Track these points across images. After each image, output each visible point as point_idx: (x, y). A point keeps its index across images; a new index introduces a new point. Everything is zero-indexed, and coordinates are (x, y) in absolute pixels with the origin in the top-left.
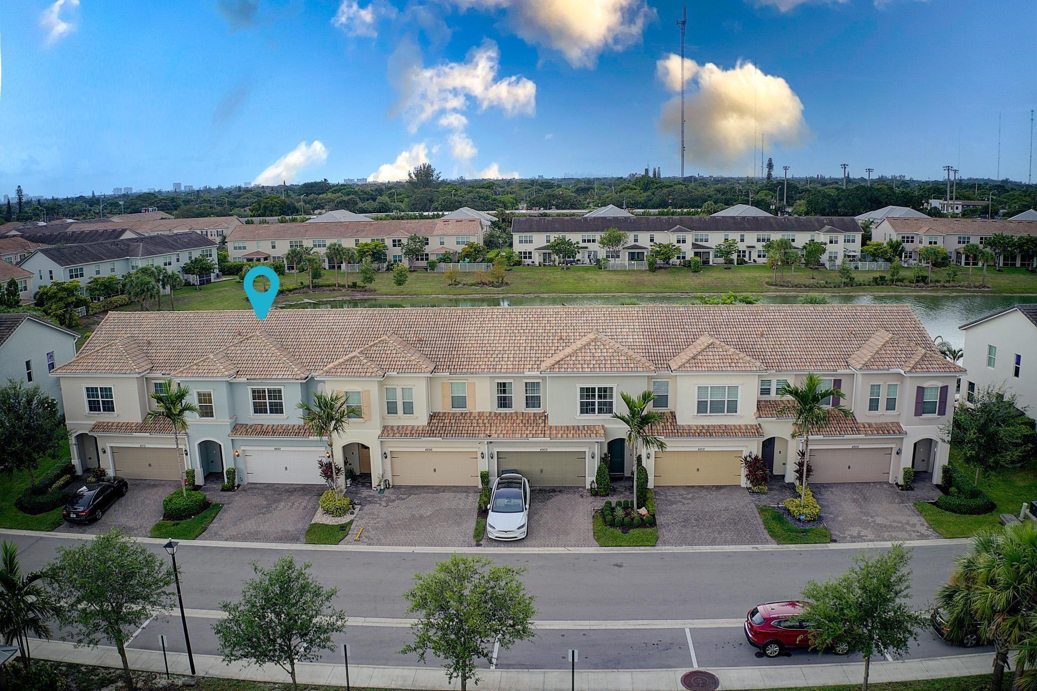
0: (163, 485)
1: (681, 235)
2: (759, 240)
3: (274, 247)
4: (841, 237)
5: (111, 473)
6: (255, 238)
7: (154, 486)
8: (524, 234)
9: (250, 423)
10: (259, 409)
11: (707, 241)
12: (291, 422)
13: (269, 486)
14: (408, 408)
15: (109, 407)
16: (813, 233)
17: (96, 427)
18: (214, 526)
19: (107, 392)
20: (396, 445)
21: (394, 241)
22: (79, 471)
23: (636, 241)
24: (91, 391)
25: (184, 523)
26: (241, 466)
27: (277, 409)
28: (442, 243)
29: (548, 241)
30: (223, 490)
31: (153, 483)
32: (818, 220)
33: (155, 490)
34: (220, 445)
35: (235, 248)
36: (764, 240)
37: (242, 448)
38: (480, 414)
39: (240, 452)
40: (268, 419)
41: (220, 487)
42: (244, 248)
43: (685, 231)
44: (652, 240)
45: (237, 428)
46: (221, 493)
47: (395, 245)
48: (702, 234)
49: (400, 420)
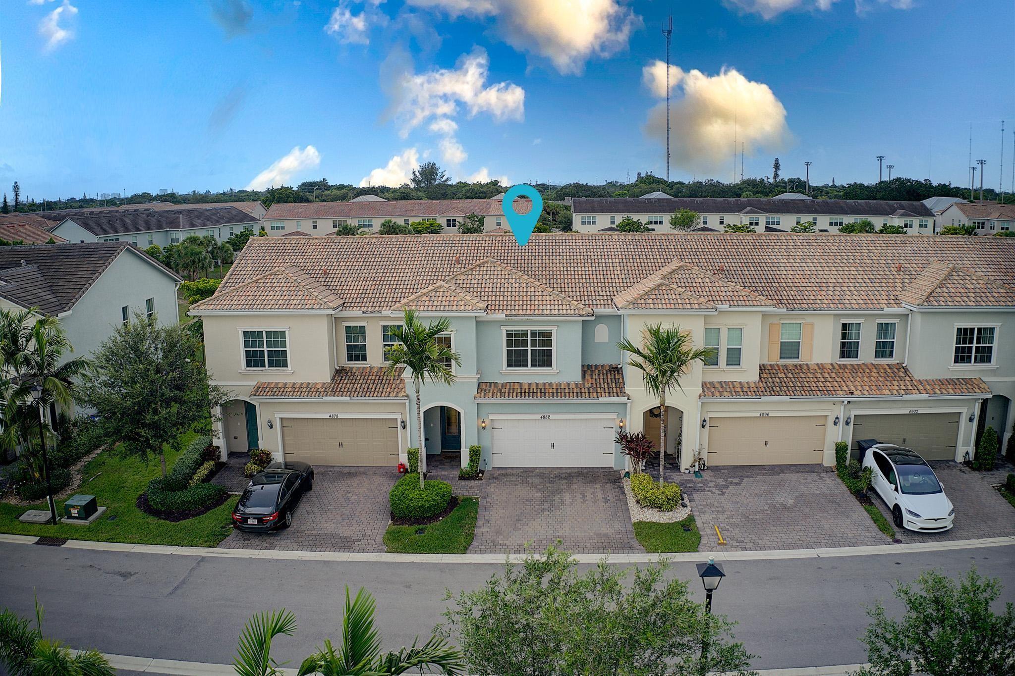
1: (754, 217)
2: (831, 224)
3: (315, 227)
4: (916, 222)
6: (296, 217)
7: (351, 475)
8: (586, 215)
9: (500, 380)
10: (515, 359)
11: (778, 223)
12: (563, 379)
13: (528, 472)
14: (734, 357)
15: (279, 360)
16: (885, 217)
17: (259, 390)
18: (483, 530)
19: (277, 337)
21: (448, 221)
22: (224, 458)
23: (705, 223)
24: (251, 338)
26: (486, 443)
27: (544, 359)
28: (499, 224)
29: (612, 223)
30: (462, 478)
34: (459, 413)
35: (273, 228)
36: (836, 224)
37: (491, 417)
38: (821, 367)
39: (487, 422)
40: (529, 374)
41: (456, 473)
42: (283, 228)
43: (758, 213)
44: (722, 223)
45: (483, 388)
46: (464, 483)
47: (448, 225)
48: (775, 217)
49: (723, 373)
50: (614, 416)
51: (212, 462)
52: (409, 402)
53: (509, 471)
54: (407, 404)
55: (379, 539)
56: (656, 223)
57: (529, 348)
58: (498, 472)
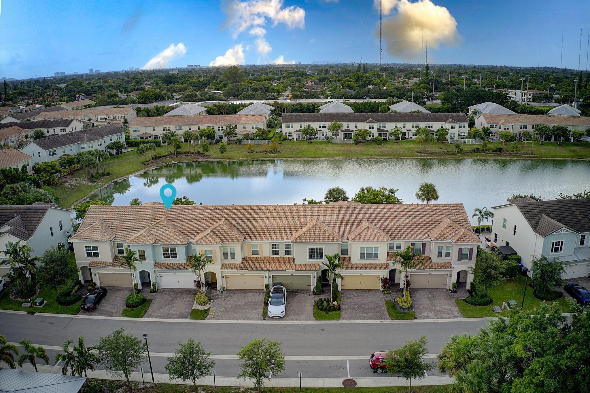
0: (123, 290)
1: (372, 124)
2: (413, 127)
3: (154, 130)
4: (457, 126)
5: (98, 285)
6: (144, 125)
7: (119, 290)
8: (288, 124)
9: (162, 262)
10: (166, 256)
11: (385, 127)
12: (181, 262)
13: (171, 290)
14: (233, 256)
15: (96, 255)
16: (442, 123)
17: (91, 264)
18: (150, 310)
19: (95, 248)
20: (228, 273)
21: (219, 127)
22: (83, 283)
23: (348, 127)
24: (87, 248)
25: (136, 310)
26: (158, 281)
27: (174, 256)
28: (244, 128)
29: (301, 127)
30: (151, 292)
31: (118, 288)
32: (445, 116)
33: (120, 293)
34: (149, 273)
35: (134, 131)
36: (416, 127)
37: (159, 274)
38: (265, 258)
39: (158, 275)
40: (170, 260)
41: (149, 290)
42: (139, 131)
43: (374, 122)
44: (356, 127)
45: (157, 265)
46: (151, 294)
47: (219, 130)
48: (383, 123)
49: (229, 261)
50: (195, 274)
51: (79, 286)
52: (135, 269)
53: (166, 289)
55: (121, 313)
56: (323, 127)
57: (170, 253)
58: (163, 290)
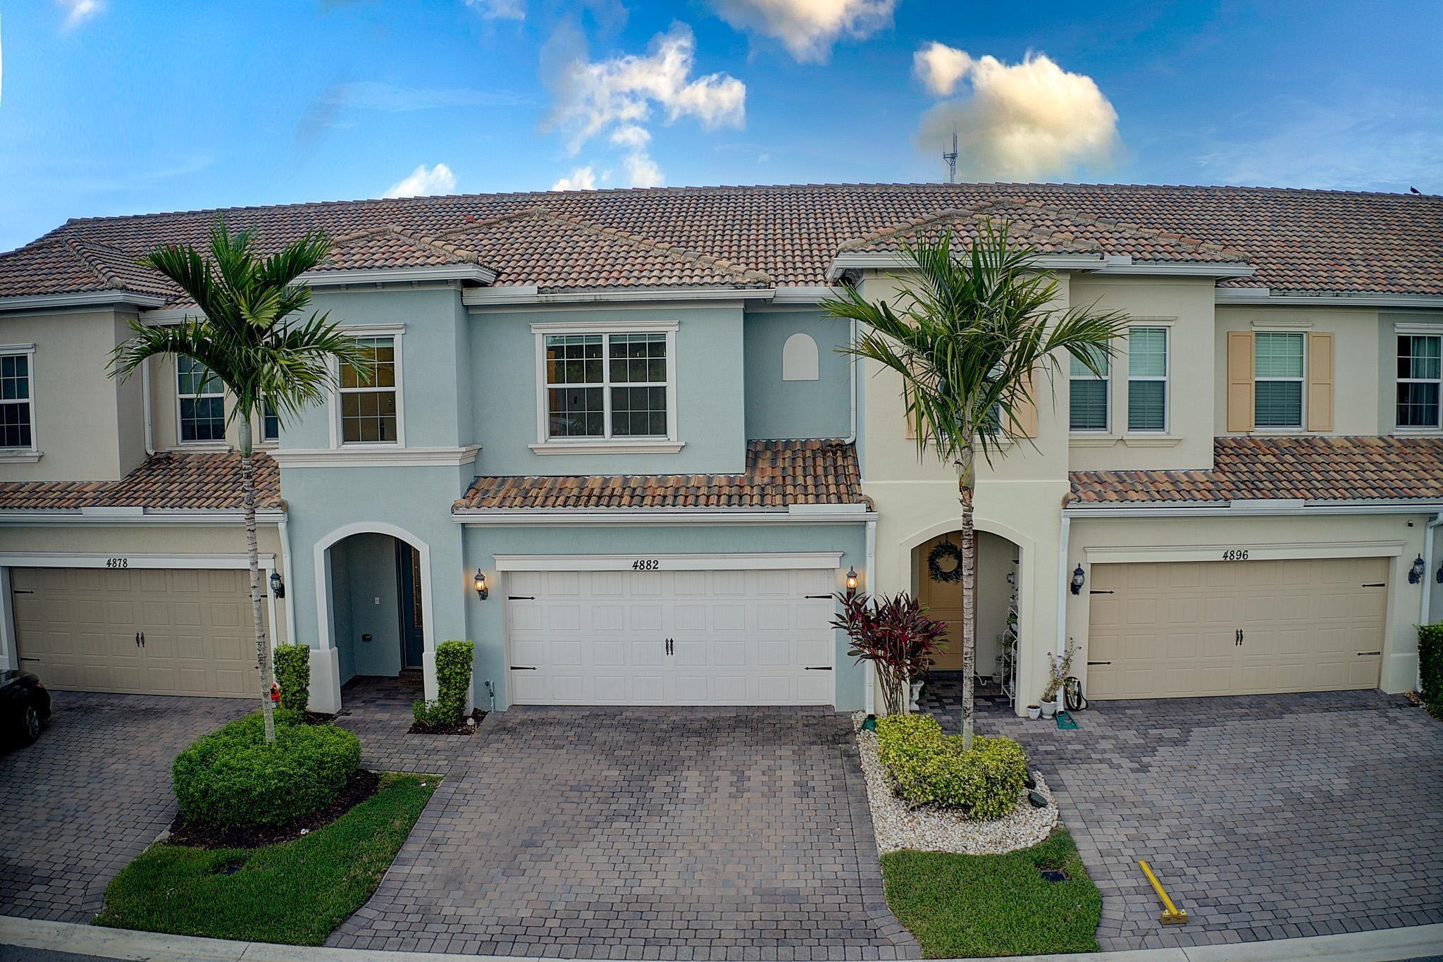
9: (531, 469)
10: (571, 416)
12: (696, 466)
14: (1148, 408)
25: (264, 863)
26: (490, 637)
27: (644, 414)
30: (419, 728)
37: (502, 565)
39: (492, 581)
40: (606, 454)
45: (486, 486)
46: (416, 740)
49: (1123, 450)
50: (832, 562)
52: (289, 523)
53: (552, 714)
54: (282, 526)
57: (607, 385)
